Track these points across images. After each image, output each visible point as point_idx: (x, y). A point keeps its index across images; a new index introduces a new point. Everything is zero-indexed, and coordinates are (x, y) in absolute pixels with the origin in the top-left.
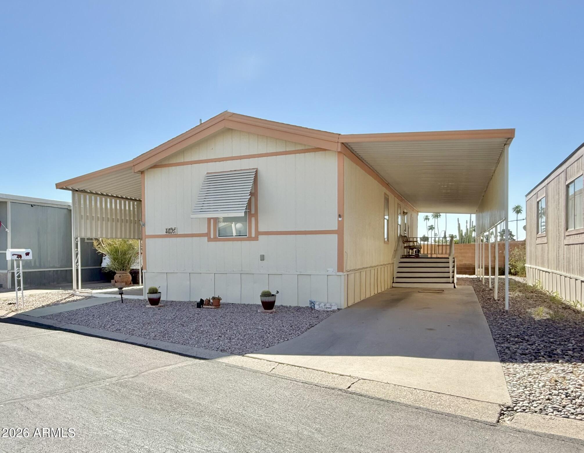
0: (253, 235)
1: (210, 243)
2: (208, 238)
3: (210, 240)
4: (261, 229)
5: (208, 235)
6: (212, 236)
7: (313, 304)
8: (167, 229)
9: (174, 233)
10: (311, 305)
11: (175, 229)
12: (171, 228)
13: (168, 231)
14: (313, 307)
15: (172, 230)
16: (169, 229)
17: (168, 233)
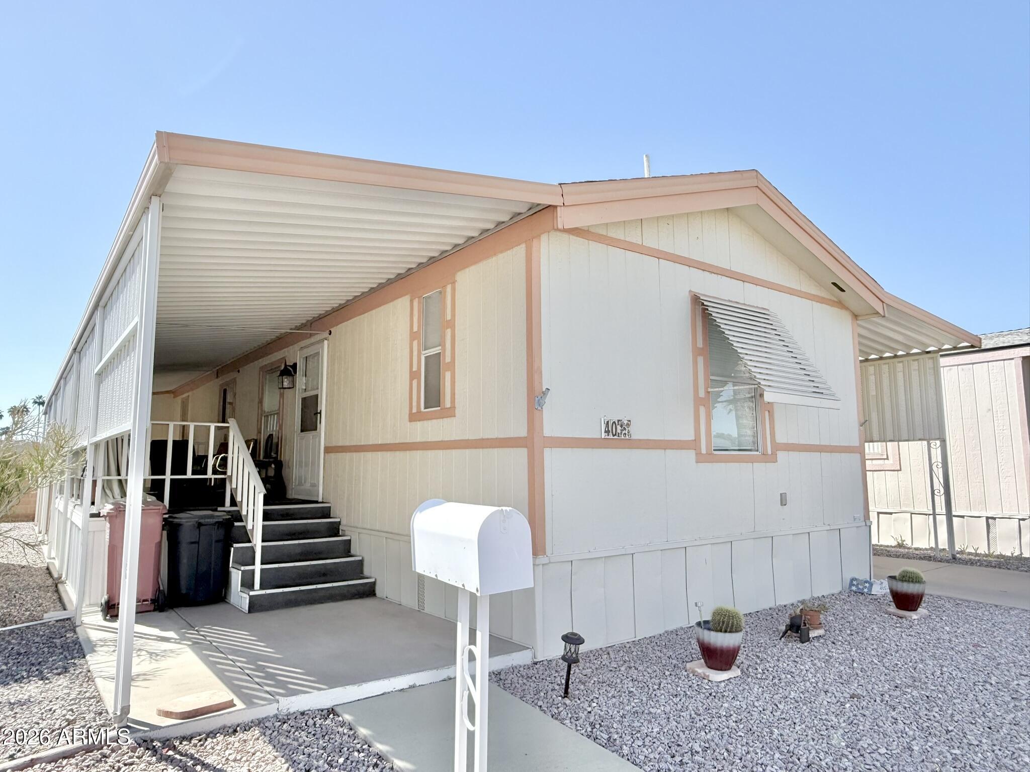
0: (769, 450)
2: (696, 454)
3: (699, 458)
4: (779, 438)
5: (696, 445)
6: (704, 449)
7: (867, 585)
8: (608, 422)
9: (625, 434)
10: (860, 587)
11: (628, 425)
12: (618, 421)
13: (610, 429)
14: (866, 590)
15: (621, 426)
16: (614, 422)
17: (611, 433)
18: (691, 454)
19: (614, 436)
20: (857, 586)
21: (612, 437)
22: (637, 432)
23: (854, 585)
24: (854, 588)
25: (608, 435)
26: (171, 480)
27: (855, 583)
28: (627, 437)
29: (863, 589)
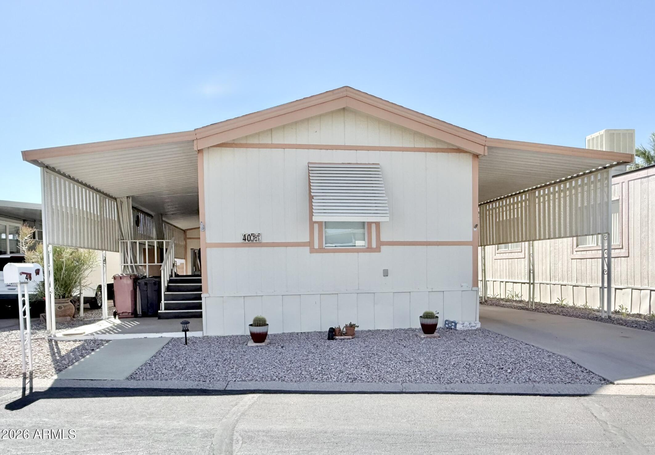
0: (374, 245)
1: (312, 254)
2: (310, 249)
3: (313, 251)
4: (383, 238)
5: (310, 244)
6: (316, 246)
7: (453, 324)
8: (245, 235)
9: (256, 240)
10: (449, 325)
11: (258, 236)
12: (252, 234)
13: (246, 238)
14: (453, 327)
15: (254, 237)
16: (249, 235)
17: (247, 240)
18: (307, 249)
19: (248, 241)
20: (448, 324)
21: (248, 242)
22: (264, 239)
23: (447, 324)
24: (447, 326)
25: (245, 241)
26: (149, 265)
27: (447, 322)
28: (258, 242)
29: (451, 326)
